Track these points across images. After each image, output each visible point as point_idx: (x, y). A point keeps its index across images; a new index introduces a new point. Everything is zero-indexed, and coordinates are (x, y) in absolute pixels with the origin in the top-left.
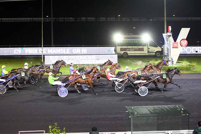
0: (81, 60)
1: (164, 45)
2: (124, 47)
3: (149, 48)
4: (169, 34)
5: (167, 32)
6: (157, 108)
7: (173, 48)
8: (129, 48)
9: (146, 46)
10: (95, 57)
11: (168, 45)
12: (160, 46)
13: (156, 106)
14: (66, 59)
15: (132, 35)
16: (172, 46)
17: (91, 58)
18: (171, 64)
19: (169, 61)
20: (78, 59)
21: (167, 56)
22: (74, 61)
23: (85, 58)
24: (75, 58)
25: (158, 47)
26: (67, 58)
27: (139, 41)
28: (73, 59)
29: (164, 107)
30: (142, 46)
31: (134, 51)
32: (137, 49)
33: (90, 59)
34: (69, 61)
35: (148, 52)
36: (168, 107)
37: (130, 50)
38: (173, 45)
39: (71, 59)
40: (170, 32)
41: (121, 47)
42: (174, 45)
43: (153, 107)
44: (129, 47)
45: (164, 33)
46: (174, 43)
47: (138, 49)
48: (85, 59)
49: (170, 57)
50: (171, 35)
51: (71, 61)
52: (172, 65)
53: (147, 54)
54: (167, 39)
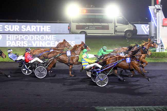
0: (34, 41)
1: (150, 22)
2: (81, 24)
3: (117, 26)
4: (158, 7)
5: (155, 4)
6: (140, 109)
7: (163, 26)
8: (88, 26)
9: (111, 23)
10: (54, 37)
11: (156, 23)
12: (133, 24)
13: (137, 107)
14: (13, 39)
15: (93, 7)
16: (161, 24)
17: (48, 39)
18: (160, 49)
19: (158, 44)
20: (30, 40)
21: (154, 37)
22: (25, 42)
23: (39, 38)
24: (26, 38)
25: (130, 24)
26: (15, 38)
27: (102, 15)
28: (22, 40)
29: (148, 108)
30: (107, 23)
31: (95, 29)
32: (99, 27)
33: (46, 40)
34: (17, 42)
35: (115, 31)
36: (155, 109)
37: (90, 28)
38: (163, 22)
39: (19, 40)
40: (160, 4)
41: (77, 24)
42: (165, 22)
43: (134, 109)
44: (88, 24)
45: (151, 5)
46: (164, 20)
47: (101, 27)
48: (40, 40)
49: (159, 39)
50: (161, 8)
51: (20, 42)
52: (160, 51)
53: (114, 35)
54: (155, 14)
